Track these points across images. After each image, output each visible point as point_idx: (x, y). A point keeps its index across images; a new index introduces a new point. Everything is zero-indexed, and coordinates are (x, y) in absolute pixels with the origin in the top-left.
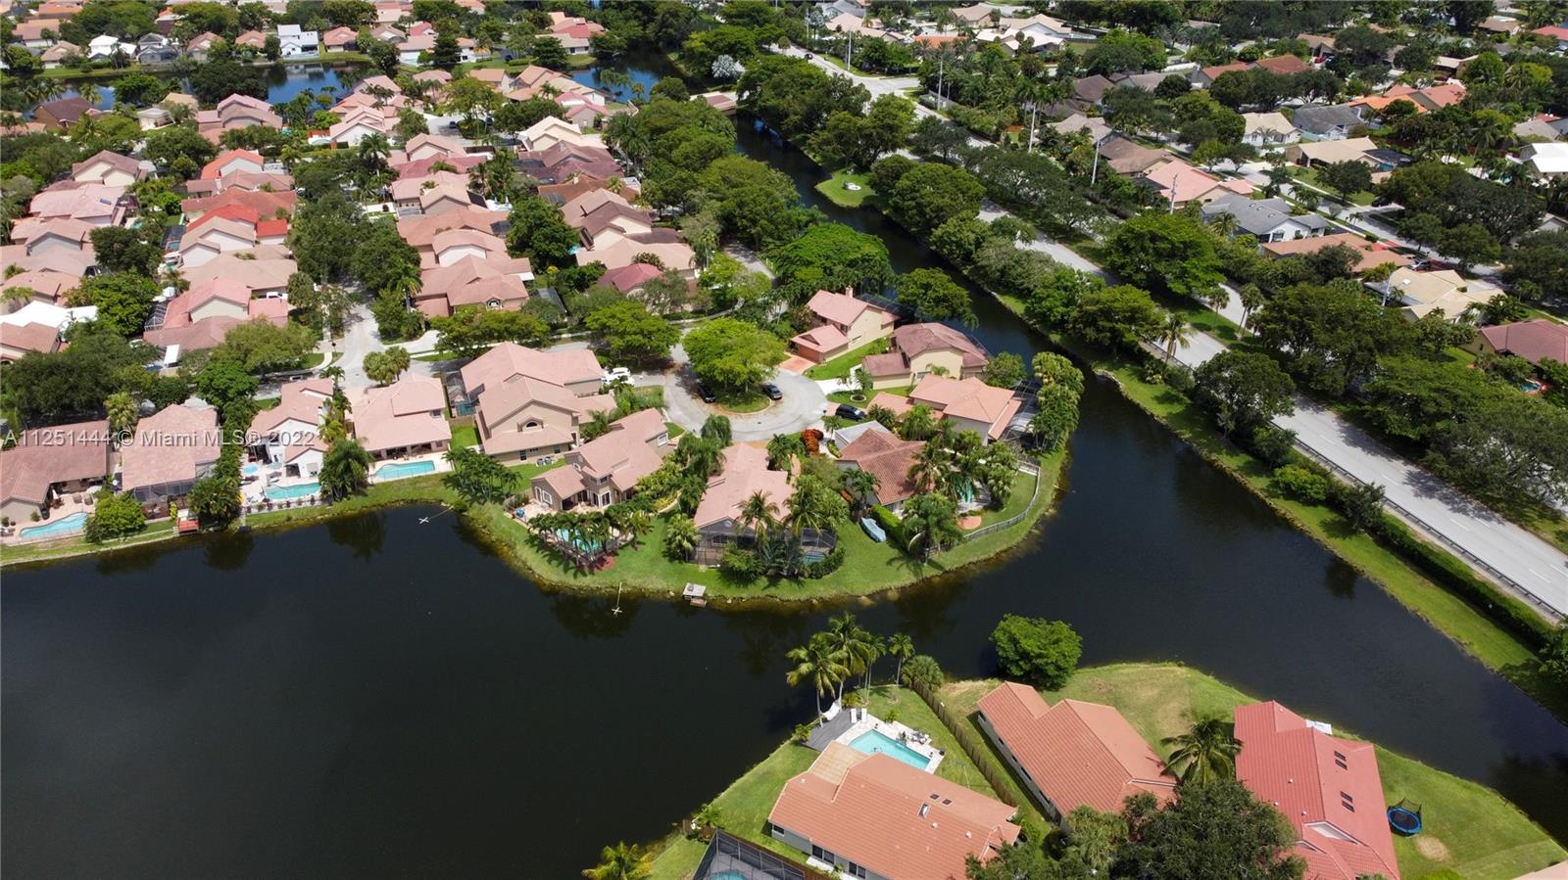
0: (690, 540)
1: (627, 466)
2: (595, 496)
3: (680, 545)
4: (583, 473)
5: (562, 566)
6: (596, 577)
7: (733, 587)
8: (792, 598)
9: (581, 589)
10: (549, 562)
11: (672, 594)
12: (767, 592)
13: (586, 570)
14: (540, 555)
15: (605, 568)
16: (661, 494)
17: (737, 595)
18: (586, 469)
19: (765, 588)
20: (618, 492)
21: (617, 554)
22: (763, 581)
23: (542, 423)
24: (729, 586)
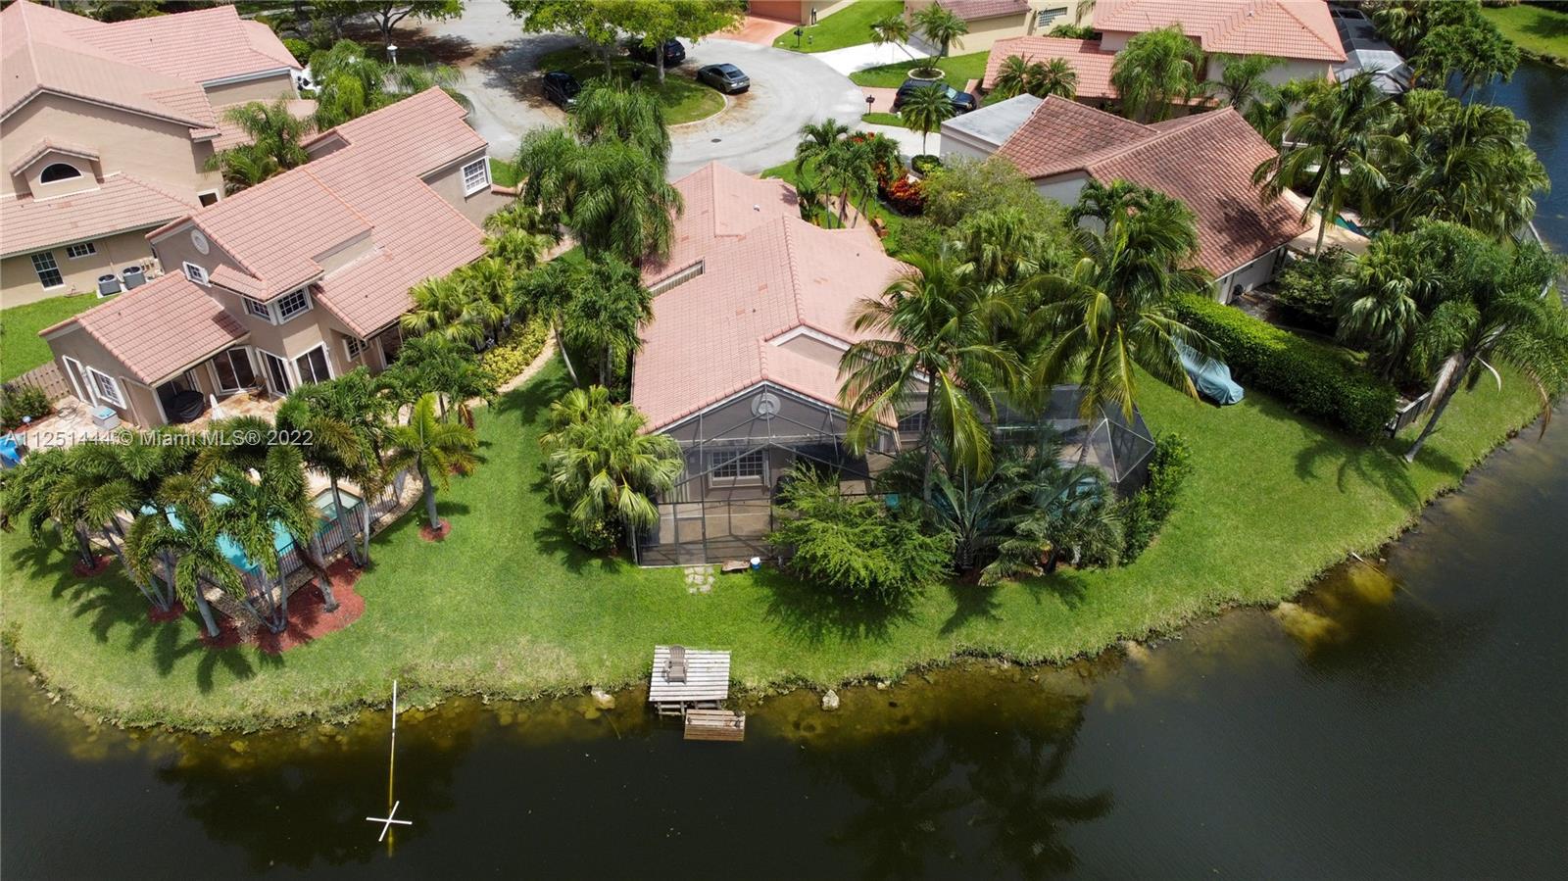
0: (641, 485)
1: (370, 254)
2: (275, 366)
3: (608, 508)
4: (216, 289)
5: (149, 645)
6: (290, 677)
7: (833, 638)
8: (1055, 651)
9: (231, 731)
10: (101, 631)
11: (603, 698)
12: (960, 639)
13: (249, 648)
14: (66, 607)
15: (324, 631)
16: (498, 334)
17: (854, 670)
18: (223, 274)
19: (950, 627)
20: (354, 343)
21: (367, 566)
22: (936, 602)
23: (94, 166)
24: (816, 637)
